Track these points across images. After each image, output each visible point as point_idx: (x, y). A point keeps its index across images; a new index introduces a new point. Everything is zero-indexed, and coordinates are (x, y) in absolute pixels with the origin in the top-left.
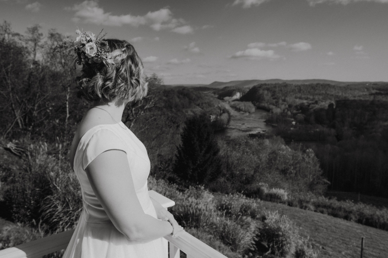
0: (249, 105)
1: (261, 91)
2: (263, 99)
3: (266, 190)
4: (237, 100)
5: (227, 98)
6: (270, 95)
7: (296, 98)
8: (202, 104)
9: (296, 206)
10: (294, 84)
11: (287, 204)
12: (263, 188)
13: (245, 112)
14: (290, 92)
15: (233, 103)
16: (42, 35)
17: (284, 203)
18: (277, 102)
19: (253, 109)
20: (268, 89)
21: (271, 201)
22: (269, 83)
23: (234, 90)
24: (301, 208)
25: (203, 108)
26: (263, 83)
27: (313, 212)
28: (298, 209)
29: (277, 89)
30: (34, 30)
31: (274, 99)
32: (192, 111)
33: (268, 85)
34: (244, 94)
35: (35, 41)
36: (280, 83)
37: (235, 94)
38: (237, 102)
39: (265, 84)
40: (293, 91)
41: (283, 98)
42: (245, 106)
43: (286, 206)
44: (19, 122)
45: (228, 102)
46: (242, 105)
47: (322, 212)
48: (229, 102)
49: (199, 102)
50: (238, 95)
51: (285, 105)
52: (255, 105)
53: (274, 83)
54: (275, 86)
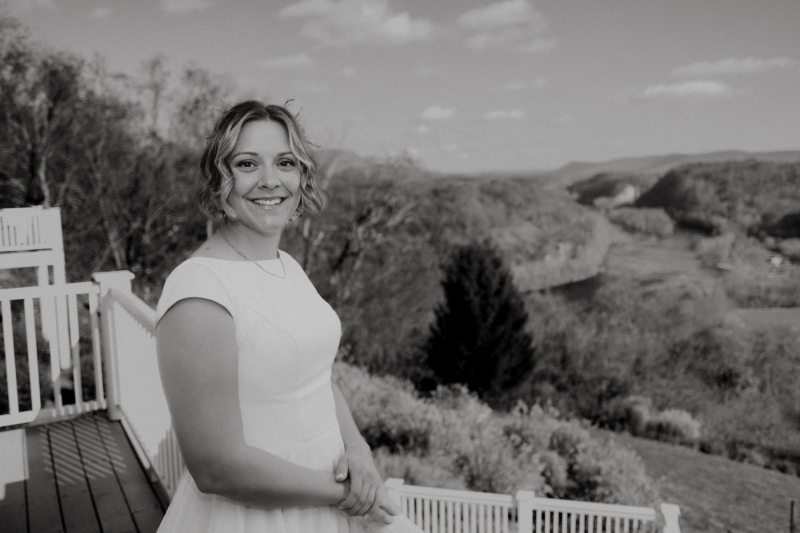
0: (659, 217)
1: (688, 183)
2: (695, 202)
3: (646, 414)
4: (627, 205)
5: (600, 201)
6: (712, 190)
7: (782, 196)
8: (539, 215)
9: (719, 453)
10: (777, 160)
11: (697, 447)
12: (638, 409)
13: (648, 233)
14: (765, 182)
15: (615, 213)
16: (168, 74)
17: (690, 445)
18: (730, 209)
19: (668, 226)
20: (707, 177)
21: (657, 438)
22: (711, 160)
23: (617, 181)
24: (732, 457)
25: (540, 227)
26: (693, 161)
27: (761, 469)
28: (723, 459)
29: (731, 176)
30: (155, 64)
31: (723, 200)
32: (514, 234)
33: (708, 165)
34: (644, 190)
35: (157, 88)
36: (740, 159)
37: (621, 190)
38: (627, 211)
39: (700, 165)
40: (775, 179)
41: (747, 197)
42: (647, 220)
43: (694, 452)
44: (117, 255)
45: (603, 211)
46: (641, 217)
47: (783, 470)
48: (607, 211)
49: (531, 211)
50: (630, 194)
51: (754, 216)
52: (672, 216)
53: (722, 160)
54: (727, 168)
